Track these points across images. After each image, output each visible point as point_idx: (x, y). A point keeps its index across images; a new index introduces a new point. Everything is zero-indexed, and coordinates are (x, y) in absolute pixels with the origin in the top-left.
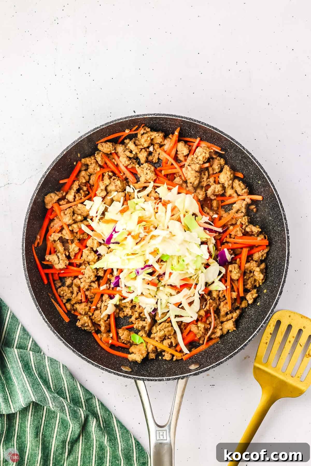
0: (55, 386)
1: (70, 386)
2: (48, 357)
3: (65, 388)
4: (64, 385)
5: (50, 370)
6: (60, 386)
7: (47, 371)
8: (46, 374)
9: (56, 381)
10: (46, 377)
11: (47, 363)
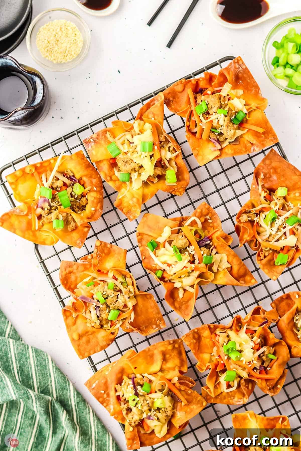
0: (39, 383)
1: (58, 384)
2: (32, 347)
3: (51, 386)
4: (51, 382)
5: (34, 363)
6: (45, 383)
7: (30, 364)
8: (28, 368)
9: (41, 377)
10: (29, 372)
11: (31, 354)
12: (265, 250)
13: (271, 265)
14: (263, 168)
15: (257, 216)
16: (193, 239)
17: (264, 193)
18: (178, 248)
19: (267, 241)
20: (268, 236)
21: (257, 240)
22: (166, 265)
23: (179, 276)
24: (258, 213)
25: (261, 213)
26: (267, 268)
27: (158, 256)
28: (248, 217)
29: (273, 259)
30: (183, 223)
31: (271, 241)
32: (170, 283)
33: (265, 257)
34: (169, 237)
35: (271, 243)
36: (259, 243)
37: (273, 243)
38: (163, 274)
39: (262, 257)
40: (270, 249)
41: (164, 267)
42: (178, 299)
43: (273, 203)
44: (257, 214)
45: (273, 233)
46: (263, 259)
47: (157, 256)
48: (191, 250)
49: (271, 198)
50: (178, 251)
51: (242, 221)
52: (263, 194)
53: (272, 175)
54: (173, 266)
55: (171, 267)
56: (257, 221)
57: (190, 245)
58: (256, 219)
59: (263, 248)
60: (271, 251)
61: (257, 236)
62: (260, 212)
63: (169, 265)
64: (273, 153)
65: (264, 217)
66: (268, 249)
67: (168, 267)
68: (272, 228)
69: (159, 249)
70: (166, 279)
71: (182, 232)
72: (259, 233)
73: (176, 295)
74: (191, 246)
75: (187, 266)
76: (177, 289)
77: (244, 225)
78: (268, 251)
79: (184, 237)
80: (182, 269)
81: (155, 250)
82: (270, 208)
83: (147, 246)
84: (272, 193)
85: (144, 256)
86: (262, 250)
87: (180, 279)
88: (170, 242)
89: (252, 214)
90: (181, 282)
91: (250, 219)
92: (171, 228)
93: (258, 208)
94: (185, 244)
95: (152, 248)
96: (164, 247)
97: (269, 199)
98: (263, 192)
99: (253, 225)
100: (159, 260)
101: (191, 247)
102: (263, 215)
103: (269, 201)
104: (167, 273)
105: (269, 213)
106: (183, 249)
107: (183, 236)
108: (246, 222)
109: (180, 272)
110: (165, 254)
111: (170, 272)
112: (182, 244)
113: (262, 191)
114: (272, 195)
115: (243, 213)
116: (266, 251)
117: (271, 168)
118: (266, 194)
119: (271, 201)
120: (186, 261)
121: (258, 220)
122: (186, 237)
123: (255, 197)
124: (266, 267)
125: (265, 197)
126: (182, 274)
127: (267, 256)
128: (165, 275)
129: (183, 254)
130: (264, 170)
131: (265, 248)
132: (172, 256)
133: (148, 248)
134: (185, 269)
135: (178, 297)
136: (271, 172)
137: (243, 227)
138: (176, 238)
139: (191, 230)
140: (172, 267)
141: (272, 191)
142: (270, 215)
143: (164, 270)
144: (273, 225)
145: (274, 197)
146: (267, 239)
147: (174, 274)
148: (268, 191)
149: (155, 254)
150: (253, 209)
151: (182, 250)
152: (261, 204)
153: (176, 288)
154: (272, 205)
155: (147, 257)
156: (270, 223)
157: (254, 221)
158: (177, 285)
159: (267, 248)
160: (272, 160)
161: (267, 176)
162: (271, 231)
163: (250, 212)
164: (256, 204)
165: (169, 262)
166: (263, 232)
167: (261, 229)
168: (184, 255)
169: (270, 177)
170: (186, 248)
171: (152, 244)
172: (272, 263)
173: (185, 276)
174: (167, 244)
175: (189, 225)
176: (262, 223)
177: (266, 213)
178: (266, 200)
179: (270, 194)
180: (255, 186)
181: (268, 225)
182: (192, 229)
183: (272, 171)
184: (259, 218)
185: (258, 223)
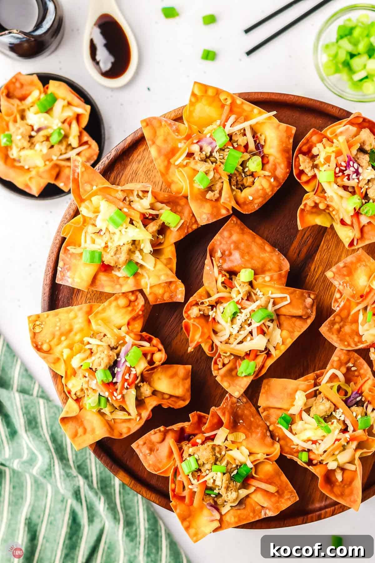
12: (224, 356)
13: (232, 376)
14: (221, 243)
15: (212, 309)
16: (337, 398)
17: (222, 277)
18: (321, 417)
19: (226, 343)
20: (227, 336)
21: (213, 342)
22: (310, 442)
23: (332, 453)
24: (215, 304)
25: (218, 305)
26: (227, 381)
27: (296, 434)
28: (200, 311)
29: (236, 368)
30: (318, 381)
31: (232, 344)
32: (321, 465)
33: (224, 365)
34: (305, 404)
35: (232, 346)
36: (217, 346)
37: (235, 346)
38: (309, 456)
39: (220, 366)
40: (231, 354)
41: (308, 446)
42: (337, 484)
43: (234, 290)
44: (213, 307)
45: (235, 332)
46: (221, 368)
47: (294, 433)
48: (338, 414)
49: (231, 283)
50: (322, 420)
51: (192, 316)
52: (221, 279)
53: (233, 252)
54: (320, 442)
55: (317, 444)
56: (213, 317)
57: (336, 408)
58: (211, 313)
59: (221, 353)
60: (233, 357)
61: (213, 336)
62: (217, 303)
63: (314, 442)
64: (234, 221)
65: (222, 310)
66: (228, 354)
67: (314, 445)
68: (233, 326)
69: (295, 422)
70: (315, 462)
71: (320, 393)
72: (215, 332)
73: (333, 479)
74: (338, 409)
75: (339, 437)
76: (334, 471)
77: (194, 321)
78: (229, 356)
79: (325, 400)
80: (334, 443)
81: (290, 426)
82: (231, 298)
83: (278, 424)
84: (233, 276)
85: (277, 436)
86: (220, 356)
87: (334, 458)
88: (308, 411)
89: (206, 307)
90: (336, 460)
91: (202, 313)
92: (305, 391)
93: (214, 297)
94: (329, 409)
95: (285, 424)
96: (301, 419)
97: (228, 284)
98: (221, 275)
99: (207, 321)
100: (299, 438)
101: (337, 411)
102: (220, 308)
103: (230, 287)
104: (314, 453)
105: (229, 304)
106: (328, 416)
107: (324, 398)
108: (197, 317)
109: (332, 448)
110: (305, 429)
111: (318, 450)
112: (325, 410)
113: (219, 274)
114: (233, 279)
115: (194, 305)
116: (226, 357)
117: (232, 243)
118: (224, 278)
119: (232, 288)
120: (337, 431)
121: (214, 314)
122: (328, 399)
123: (210, 283)
124: (225, 379)
125: (223, 283)
126: (335, 450)
127: (227, 364)
128: (312, 457)
129: (330, 423)
130: (222, 246)
131: (224, 353)
132: (316, 429)
133: (280, 426)
134: (337, 442)
135: (337, 480)
136: (231, 248)
137: (193, 324)
138: (314, 404)
139: (332, 388)
140: (320, 444)
141: (232, 273)
142: (230, 308)
143: (309, 451)
144: (234, 320)
145: (235, 282)
146: (227, 341)
147: (325, 452)
148: (227, 275)
149: (291, 431)
150: (207, 300)
151: (328, 418)
152: (218, 292)
153: (331, 470)
154: (234, 294)
155: (281, 437)
156: (229, 319)
157: (209, 316)
158: (332, 465)
159: (226, 353)
160: (232, 232)
161: (227, 253)
162: (232, 330)
163: (202, 303)
164: (211, 292)
165: (314, 439)
166: (221, 331)
167: (218, 328)
168: (332, 424)
169: (230, 254)
170: (332, 413)
171: (284, 419)
172: (234, 373)
173: (340, 452)
174: (304, 415)
175: (328, 382)
176: (219, 318)
177: (225, 305)
178: (225, 287)
179: (231, 279)
180: (209, 267)
181: (227, 322)
182: (333, 386)
183: (232, 246)
184: (216, 312)
185: (214, 319)
